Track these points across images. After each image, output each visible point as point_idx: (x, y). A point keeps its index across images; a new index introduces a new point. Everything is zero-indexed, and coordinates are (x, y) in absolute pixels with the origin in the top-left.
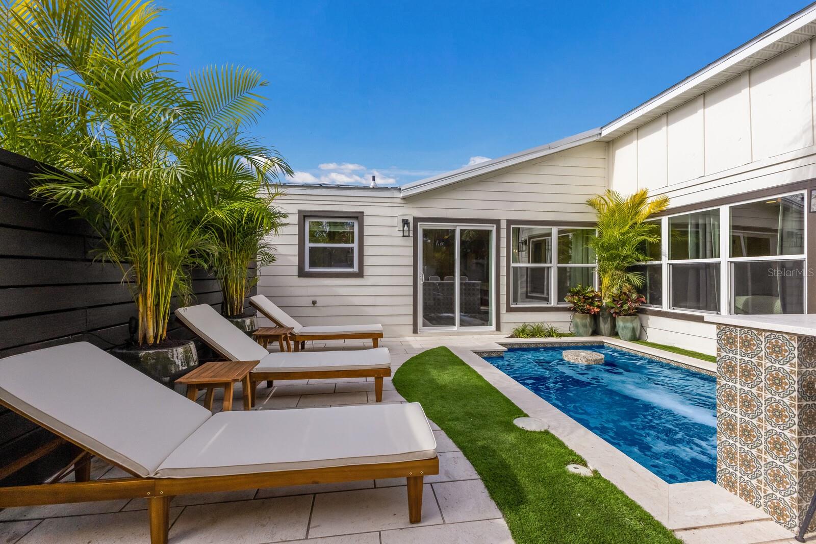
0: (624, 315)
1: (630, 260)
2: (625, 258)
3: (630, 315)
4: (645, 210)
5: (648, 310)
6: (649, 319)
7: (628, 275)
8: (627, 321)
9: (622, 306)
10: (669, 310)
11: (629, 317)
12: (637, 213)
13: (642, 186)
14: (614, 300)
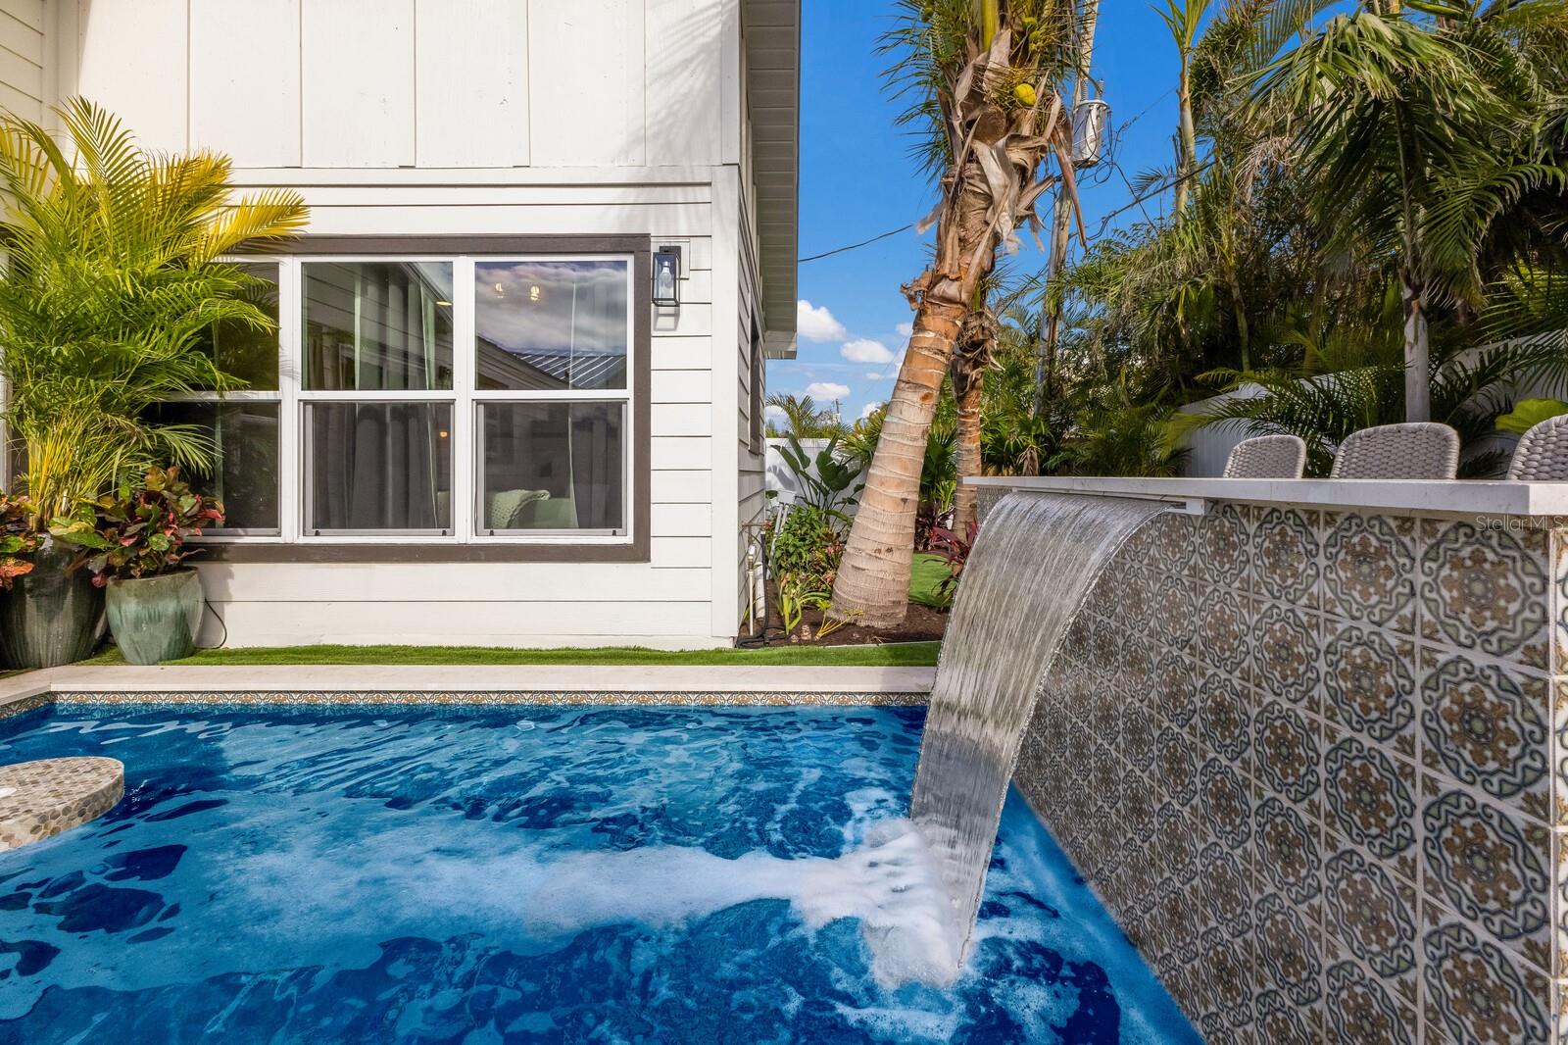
0: (145, 574)
1: (162, 380)
2: (144, 372)
3: (169, 570)
4: (220, 224)
5: (229, 548)
6: (231, 575)
7: (161, 431)
8: (160, 594)
9: (141, 543)
10: (303, 540)
11: (168, 578)
12: (185, 228)
13: (204, 142)
14: (102, 525)
